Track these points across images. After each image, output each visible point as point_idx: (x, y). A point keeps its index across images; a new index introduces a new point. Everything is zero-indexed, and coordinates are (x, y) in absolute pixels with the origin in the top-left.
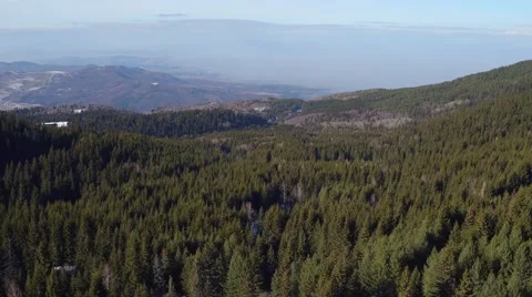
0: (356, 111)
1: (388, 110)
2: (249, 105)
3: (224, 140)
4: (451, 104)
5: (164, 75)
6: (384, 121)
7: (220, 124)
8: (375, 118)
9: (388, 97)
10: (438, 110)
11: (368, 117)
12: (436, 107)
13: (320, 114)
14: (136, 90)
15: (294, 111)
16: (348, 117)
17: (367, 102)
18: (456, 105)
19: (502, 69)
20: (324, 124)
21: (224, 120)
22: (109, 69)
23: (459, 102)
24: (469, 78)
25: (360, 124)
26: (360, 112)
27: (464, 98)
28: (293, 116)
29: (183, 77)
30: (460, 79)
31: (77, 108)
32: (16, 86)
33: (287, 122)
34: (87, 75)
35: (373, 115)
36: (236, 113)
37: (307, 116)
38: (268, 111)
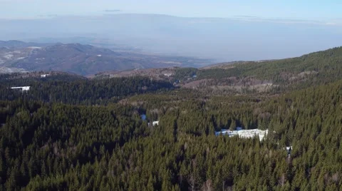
0: (235, 78)
1: (257, 78)
2: (161, 71)
3: (142, 103)
4: (302, 74)
5: (105, 50)
6: (256, 86)
7: (139, 88)
8: (249, 83)
9: (256, 68)
10: (293, 78)
11: (244, 82)
12: (291, 76)
13: (210, 80)
14: (87, 60)
15: (191, 76)
16: (230, 82)
17: (241, 71)
18: (306, 75)
19: (336, 49)
20: (213, 87)
21: (143, 85)
22: (70, 46)
23: (308, 73)
24: (312, 55)
25: (239, 88)
26: (238, 78)
27: (311, 70)
28: (191, 81)
29: (118, 51)
30: (306, 56)
31: (43, 74)
32: (9, 56)
33: (187, 86)
34: (55, 50)
35: (247, 81)
36: (151, 79)
37: (201, 81)
38: (174, 76)
